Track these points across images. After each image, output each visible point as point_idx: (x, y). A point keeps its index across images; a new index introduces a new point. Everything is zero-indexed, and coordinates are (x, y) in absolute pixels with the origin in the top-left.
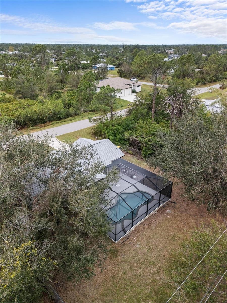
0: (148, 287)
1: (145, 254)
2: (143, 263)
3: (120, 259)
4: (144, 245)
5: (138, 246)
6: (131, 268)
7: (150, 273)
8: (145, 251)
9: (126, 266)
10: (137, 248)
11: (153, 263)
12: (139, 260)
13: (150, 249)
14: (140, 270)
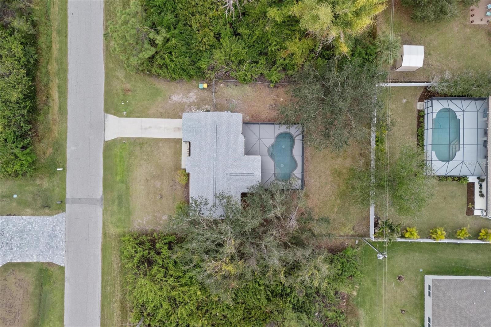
0: (333, 196)
1: (319, 182)
2: (322, 187)
3: (311, 195)
4: (316, 177)
5: (313, 181)
6: (319, 195)
7: (328, 189)
8: (318, 180)
9: (317, 196)
10: (314, 182)
11: (326, 183)
12: (319, 188)
13: (319, 177)
14: (324, 192)
